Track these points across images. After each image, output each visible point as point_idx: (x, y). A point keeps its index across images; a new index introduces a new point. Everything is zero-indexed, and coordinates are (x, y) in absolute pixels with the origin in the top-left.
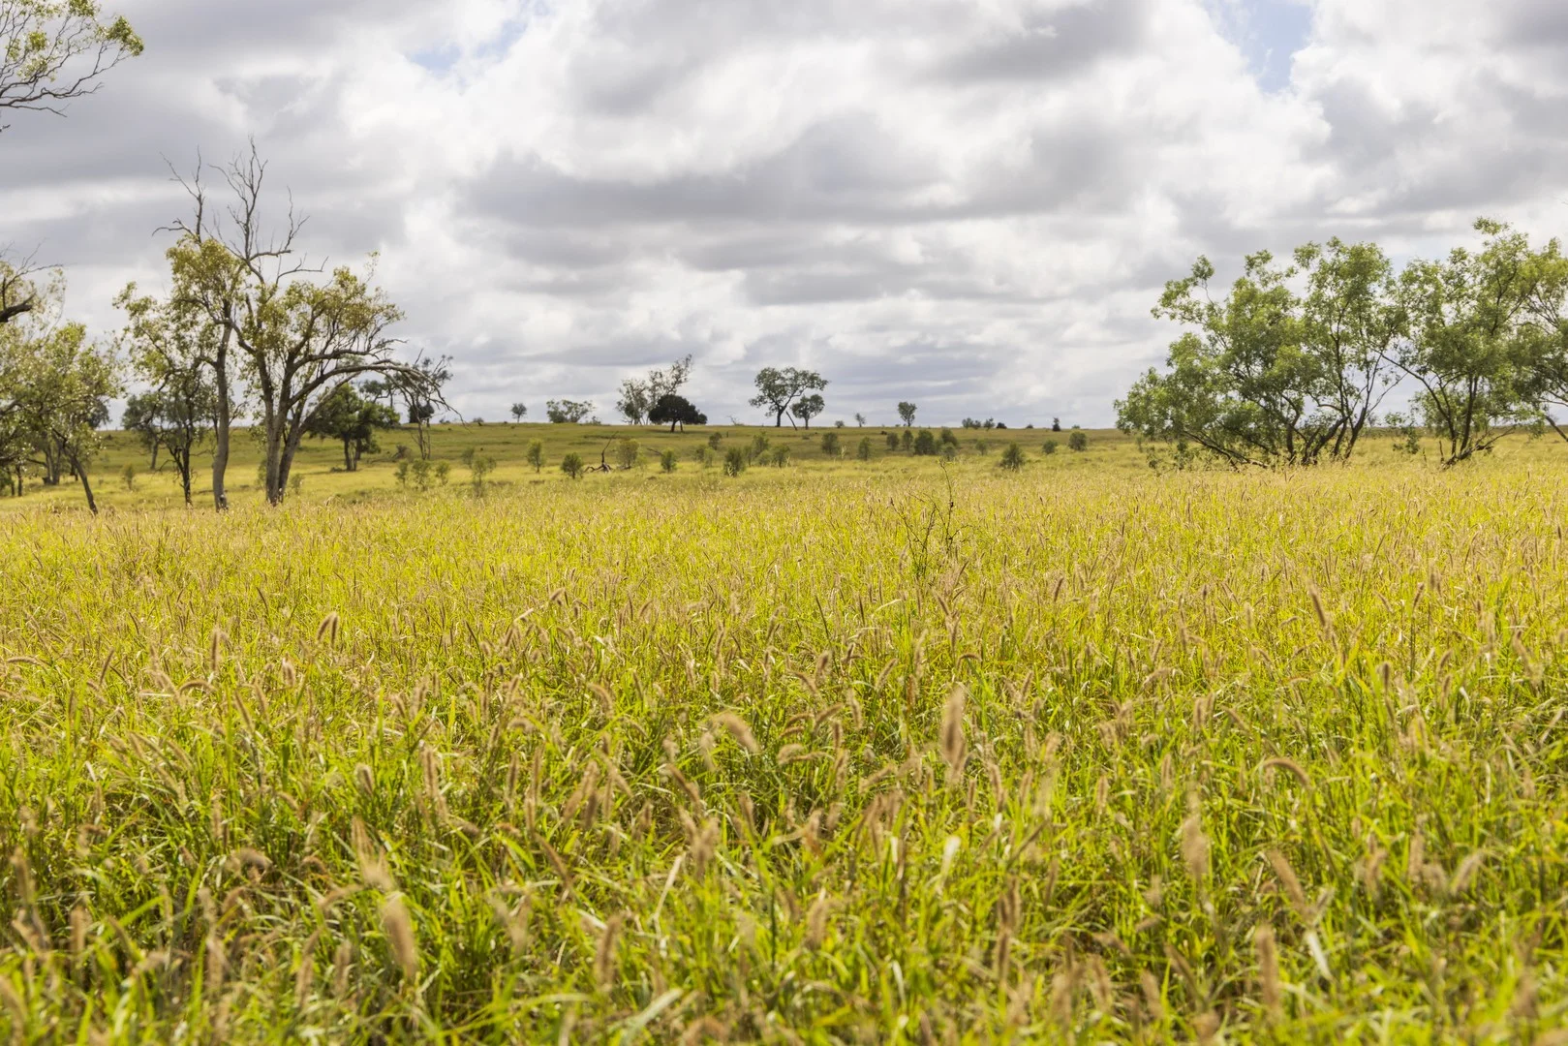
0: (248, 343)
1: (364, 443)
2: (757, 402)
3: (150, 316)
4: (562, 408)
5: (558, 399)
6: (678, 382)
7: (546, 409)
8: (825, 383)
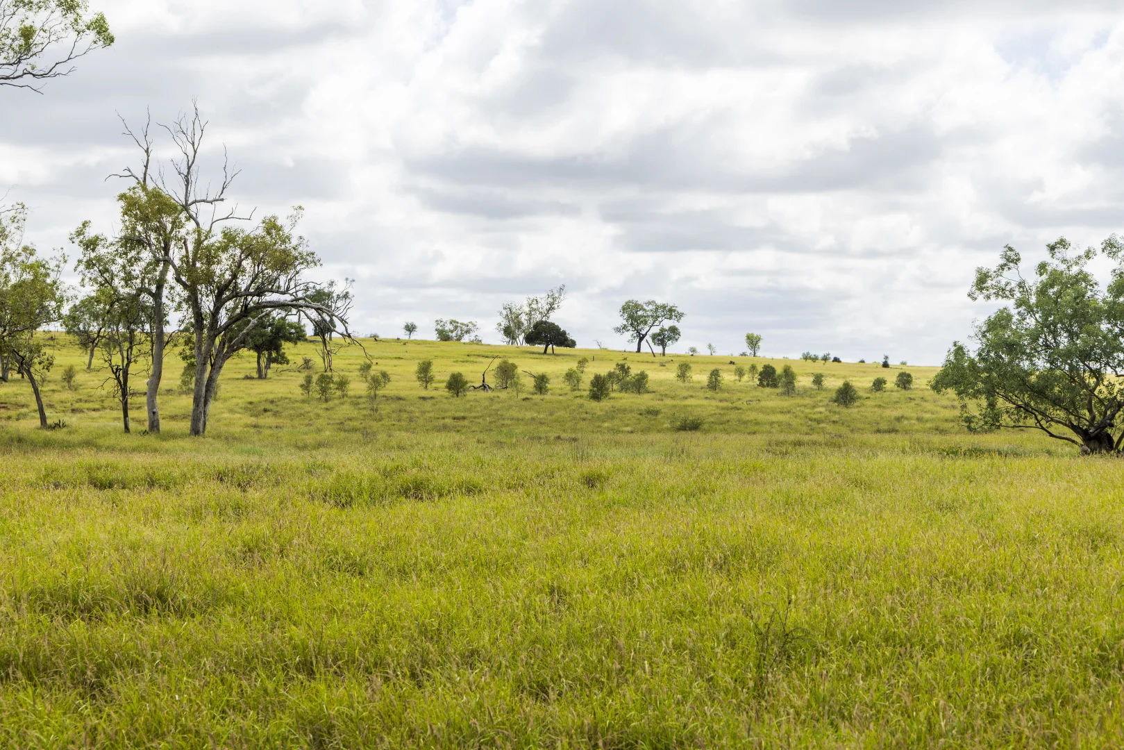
0: (184, 279)
1: (274, 355)
2: (621, 330)
3: (101, 251)
4: (449, 327)
5: (446, 318)
6: (551, 308)
7: (434, 326)
8: (681, 315)
